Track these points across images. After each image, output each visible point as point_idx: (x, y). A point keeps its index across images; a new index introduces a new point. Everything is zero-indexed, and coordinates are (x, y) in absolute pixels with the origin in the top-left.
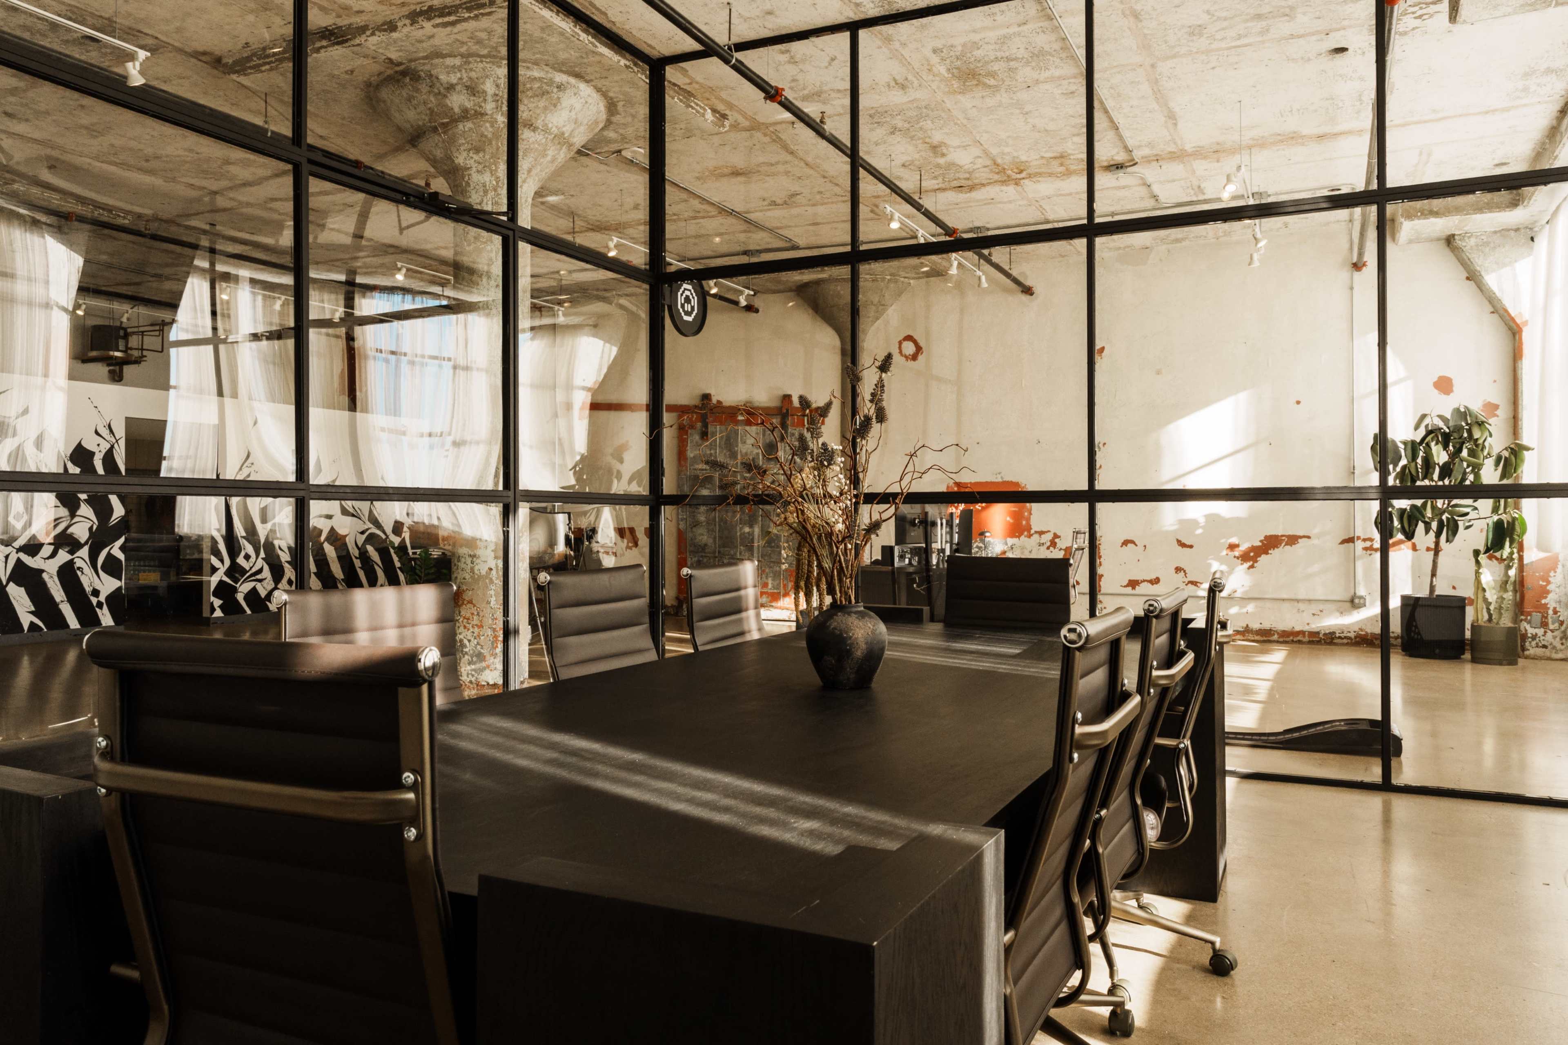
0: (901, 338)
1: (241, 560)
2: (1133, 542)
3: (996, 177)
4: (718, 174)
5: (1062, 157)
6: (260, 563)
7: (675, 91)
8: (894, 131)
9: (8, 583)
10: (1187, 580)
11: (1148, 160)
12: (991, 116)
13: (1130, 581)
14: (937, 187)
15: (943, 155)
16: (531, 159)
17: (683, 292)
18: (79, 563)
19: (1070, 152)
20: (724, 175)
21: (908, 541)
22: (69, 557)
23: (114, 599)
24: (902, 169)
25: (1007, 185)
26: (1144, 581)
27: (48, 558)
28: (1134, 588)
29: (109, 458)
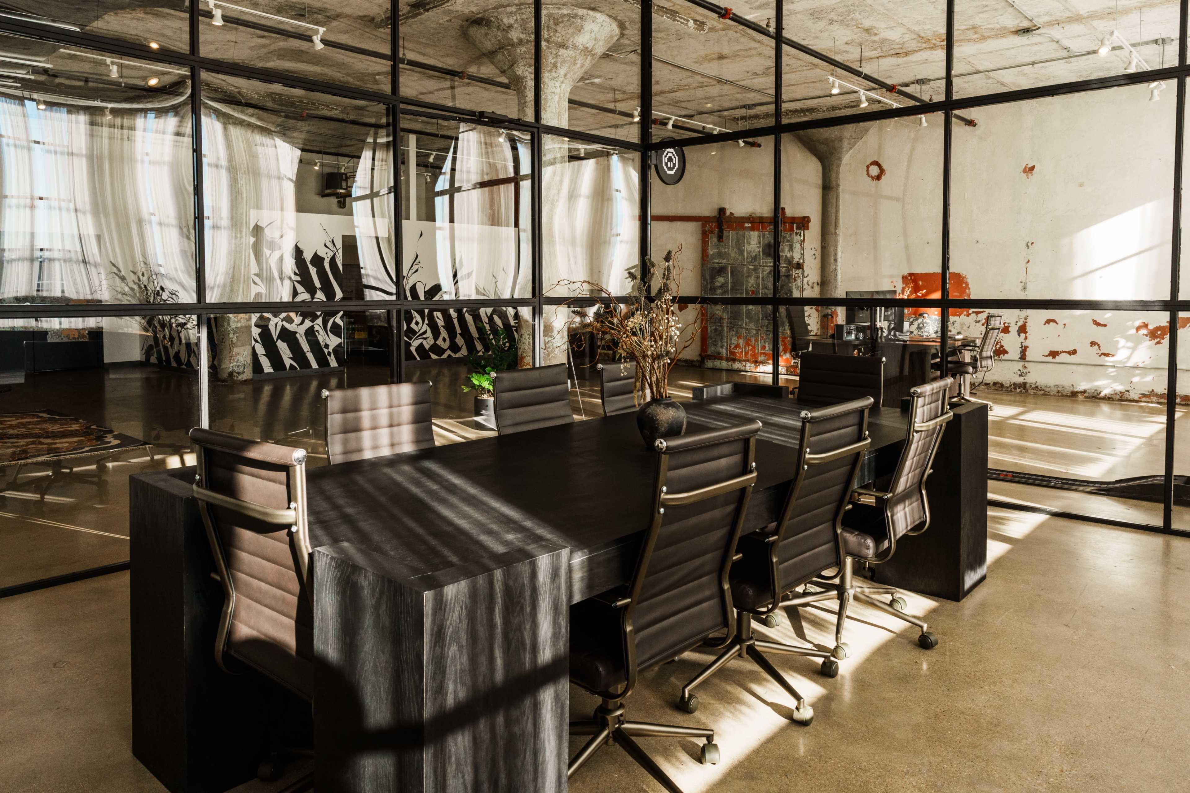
0: (869, 163)
1: (413, 325)
2: (1054, 321)
3: (924, 45)
4: (708, 59)
5: (974, 28)
6: (425, 327)
7: (663, 12)
8: (831, 22)
9: (277, 340)
10: (1100, 353)
11: (1050, 24)
12: (905, 7)
13: (1051, 352)
14: (878, 55)
15: (876, 34)
16: (566, 68)
17: (667, 154)
18: (317, 328)
19: (979, 24)
20: (713, 59)
21: (856, 321)
22: (311, 324)
23: (337, 351)
24: (847, 46)
25: (935, 50)
26: (1063, 352)
27: (299, 325)
28: (1054, 357)
29: (333, 261)
